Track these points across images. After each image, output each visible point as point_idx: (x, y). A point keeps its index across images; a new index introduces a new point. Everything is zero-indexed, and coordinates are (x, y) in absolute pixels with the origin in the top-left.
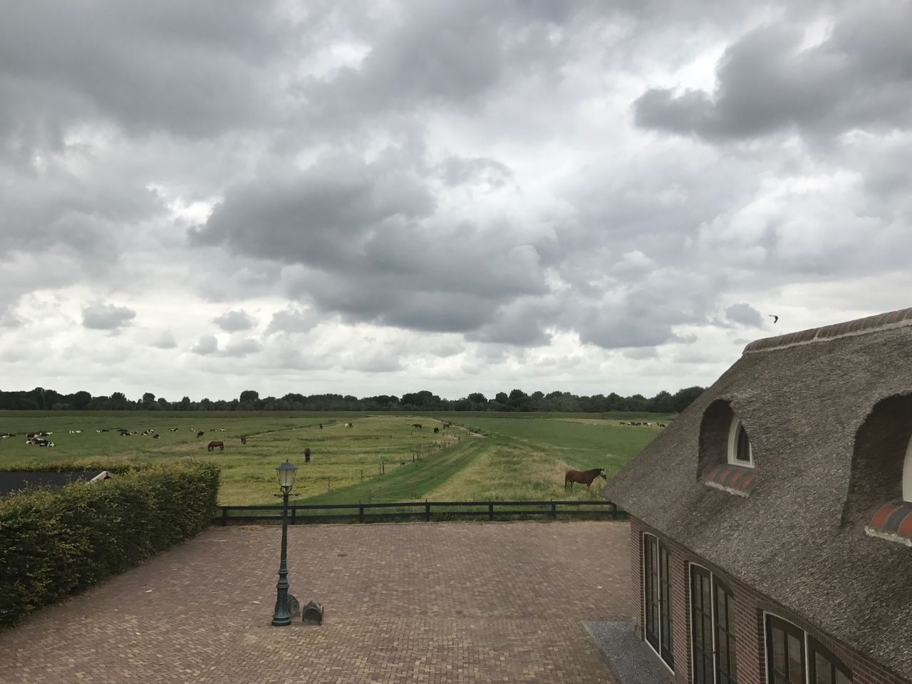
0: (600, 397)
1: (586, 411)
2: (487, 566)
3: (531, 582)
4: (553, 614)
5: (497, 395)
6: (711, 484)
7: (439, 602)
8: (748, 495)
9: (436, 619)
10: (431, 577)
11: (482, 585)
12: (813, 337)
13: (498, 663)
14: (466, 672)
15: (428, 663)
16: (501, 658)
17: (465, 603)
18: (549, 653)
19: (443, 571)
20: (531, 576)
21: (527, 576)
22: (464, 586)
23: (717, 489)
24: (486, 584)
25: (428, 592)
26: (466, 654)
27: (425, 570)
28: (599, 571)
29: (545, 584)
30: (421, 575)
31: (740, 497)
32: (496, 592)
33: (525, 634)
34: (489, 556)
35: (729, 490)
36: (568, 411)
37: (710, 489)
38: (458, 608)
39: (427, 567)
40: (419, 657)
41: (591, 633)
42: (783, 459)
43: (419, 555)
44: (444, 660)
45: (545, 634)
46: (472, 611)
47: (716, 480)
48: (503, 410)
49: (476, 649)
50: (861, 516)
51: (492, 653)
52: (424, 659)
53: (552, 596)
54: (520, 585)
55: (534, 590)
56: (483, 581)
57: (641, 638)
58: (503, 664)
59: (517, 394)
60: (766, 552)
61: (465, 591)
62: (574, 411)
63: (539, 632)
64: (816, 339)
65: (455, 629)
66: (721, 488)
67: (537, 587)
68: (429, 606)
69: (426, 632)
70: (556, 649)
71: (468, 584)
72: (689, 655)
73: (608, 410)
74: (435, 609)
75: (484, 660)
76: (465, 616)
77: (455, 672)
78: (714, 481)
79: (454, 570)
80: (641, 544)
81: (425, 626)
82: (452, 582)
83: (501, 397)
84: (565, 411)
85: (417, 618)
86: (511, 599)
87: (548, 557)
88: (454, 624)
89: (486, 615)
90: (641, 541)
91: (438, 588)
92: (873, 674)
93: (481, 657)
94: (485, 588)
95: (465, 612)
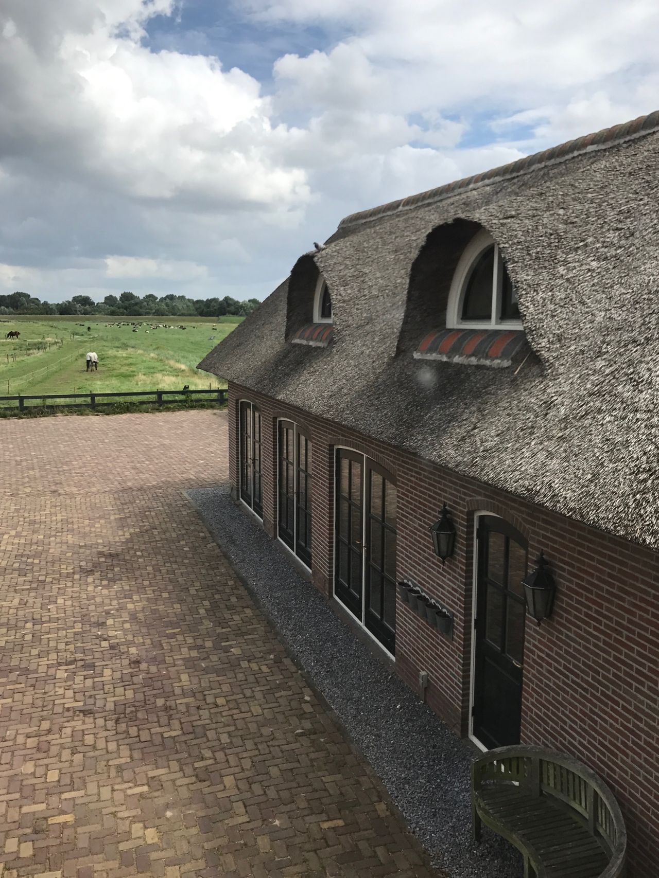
0: (215, 300)
1: (202, 314)
2: (87, 452)
3: (132, 462)
4: (153, 486)
5: (106, 298)
6: (297, 341)
7: (32, 484)
8: (326, 345)
9: (28, 499)
10: (24, 464)
11: (80, 468)
12: (398, 206)
13: (93, 529)
14: (58, 540)
15: (18, 535)
16: (96, 526)
17: (61, 483)
18: (147, 517)
19: (37, 458)
20: (133, 457)
21: (129, 457)
22: (61, 469)
23: (301, 344)
24: (85, 466)
25: (20, 477)
26: (59, 525)
27: (18, 458)
28: (202, 449)
29: (147, 463)
30: (13, 463)
31: (319, 347)
32: (94, 472)
33: (122, 504)
34: (89, 443)
35: (311, 343)
36: (183, 315)
37: (295, 345)
38: (53, 488)
39: (20, 456)
40: (8, 531)
41: (189, 498)
42: (358, 309)
43: (11, 446)
44: (34, 532)
45: (143, 503)
46: (67, 489)
47: (301, 338)
48: (113, 313)
49: (70, 520)
50: (412, 343)
51: (87, 522)
52: (13, 533)
53: (153, 471)
54: (121, 464)
55: (134, 468)
56: (81, 464)
57: (236, 497)
58: (99, 530)
59: (127, 297)
60: (335, 388)
61: (61, 473)
62: (190, 315)
63: (138, 501)
64: (401, 208)
65: (48, 506)
66: (304, 342)
67: (138, 465)
68: (21, 488)
69: (17, 510)
70: (153, 513)
71: (65, 468)
72: (275, 502)
73: (224, 314)
74: (28, 490)
75: (79, 528)
76: (59, 495)
77: (47, 541)
78: (299, 338)
79: (51, 456)
80: (237, 412)
81: (16, 505)
82: (48, 467)
83: (110, 300)
84: (179, 315)
85: (7, 500)
86: (111, 477)
87: (152, 441)
88: (48, 502)
89: (82, 492)
90: (237, 409)
91: (31, 472)
92: (412, 476)
93: (75, 526)
94: (84, 469)
95: (61, 491)
